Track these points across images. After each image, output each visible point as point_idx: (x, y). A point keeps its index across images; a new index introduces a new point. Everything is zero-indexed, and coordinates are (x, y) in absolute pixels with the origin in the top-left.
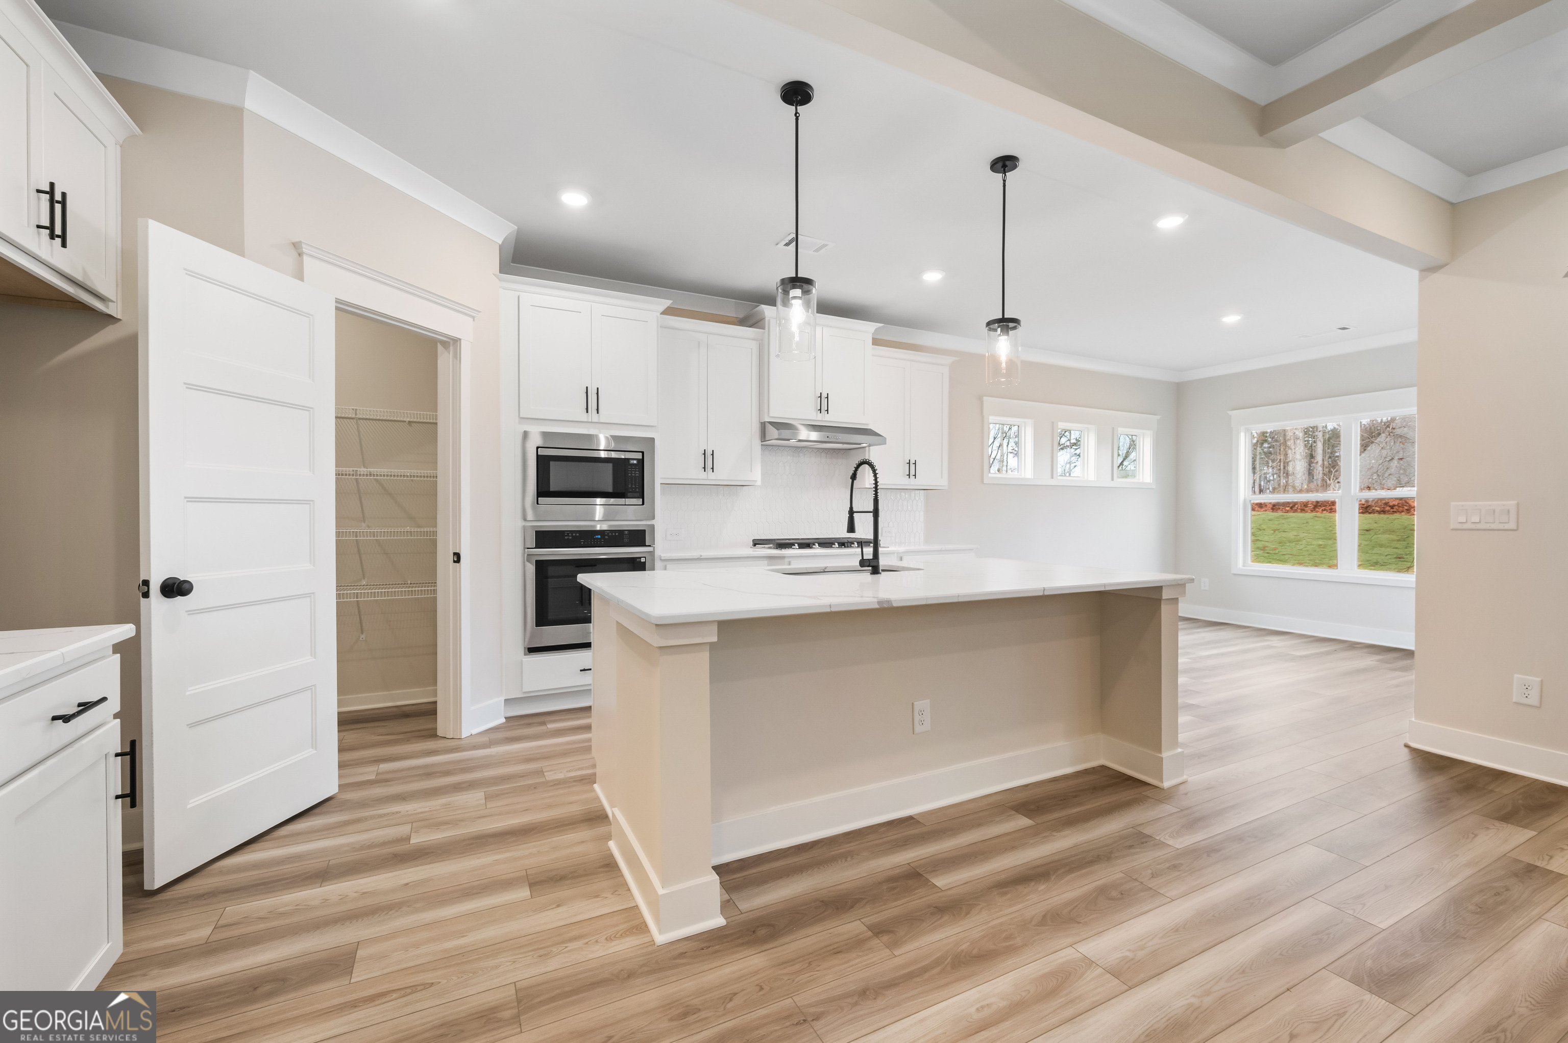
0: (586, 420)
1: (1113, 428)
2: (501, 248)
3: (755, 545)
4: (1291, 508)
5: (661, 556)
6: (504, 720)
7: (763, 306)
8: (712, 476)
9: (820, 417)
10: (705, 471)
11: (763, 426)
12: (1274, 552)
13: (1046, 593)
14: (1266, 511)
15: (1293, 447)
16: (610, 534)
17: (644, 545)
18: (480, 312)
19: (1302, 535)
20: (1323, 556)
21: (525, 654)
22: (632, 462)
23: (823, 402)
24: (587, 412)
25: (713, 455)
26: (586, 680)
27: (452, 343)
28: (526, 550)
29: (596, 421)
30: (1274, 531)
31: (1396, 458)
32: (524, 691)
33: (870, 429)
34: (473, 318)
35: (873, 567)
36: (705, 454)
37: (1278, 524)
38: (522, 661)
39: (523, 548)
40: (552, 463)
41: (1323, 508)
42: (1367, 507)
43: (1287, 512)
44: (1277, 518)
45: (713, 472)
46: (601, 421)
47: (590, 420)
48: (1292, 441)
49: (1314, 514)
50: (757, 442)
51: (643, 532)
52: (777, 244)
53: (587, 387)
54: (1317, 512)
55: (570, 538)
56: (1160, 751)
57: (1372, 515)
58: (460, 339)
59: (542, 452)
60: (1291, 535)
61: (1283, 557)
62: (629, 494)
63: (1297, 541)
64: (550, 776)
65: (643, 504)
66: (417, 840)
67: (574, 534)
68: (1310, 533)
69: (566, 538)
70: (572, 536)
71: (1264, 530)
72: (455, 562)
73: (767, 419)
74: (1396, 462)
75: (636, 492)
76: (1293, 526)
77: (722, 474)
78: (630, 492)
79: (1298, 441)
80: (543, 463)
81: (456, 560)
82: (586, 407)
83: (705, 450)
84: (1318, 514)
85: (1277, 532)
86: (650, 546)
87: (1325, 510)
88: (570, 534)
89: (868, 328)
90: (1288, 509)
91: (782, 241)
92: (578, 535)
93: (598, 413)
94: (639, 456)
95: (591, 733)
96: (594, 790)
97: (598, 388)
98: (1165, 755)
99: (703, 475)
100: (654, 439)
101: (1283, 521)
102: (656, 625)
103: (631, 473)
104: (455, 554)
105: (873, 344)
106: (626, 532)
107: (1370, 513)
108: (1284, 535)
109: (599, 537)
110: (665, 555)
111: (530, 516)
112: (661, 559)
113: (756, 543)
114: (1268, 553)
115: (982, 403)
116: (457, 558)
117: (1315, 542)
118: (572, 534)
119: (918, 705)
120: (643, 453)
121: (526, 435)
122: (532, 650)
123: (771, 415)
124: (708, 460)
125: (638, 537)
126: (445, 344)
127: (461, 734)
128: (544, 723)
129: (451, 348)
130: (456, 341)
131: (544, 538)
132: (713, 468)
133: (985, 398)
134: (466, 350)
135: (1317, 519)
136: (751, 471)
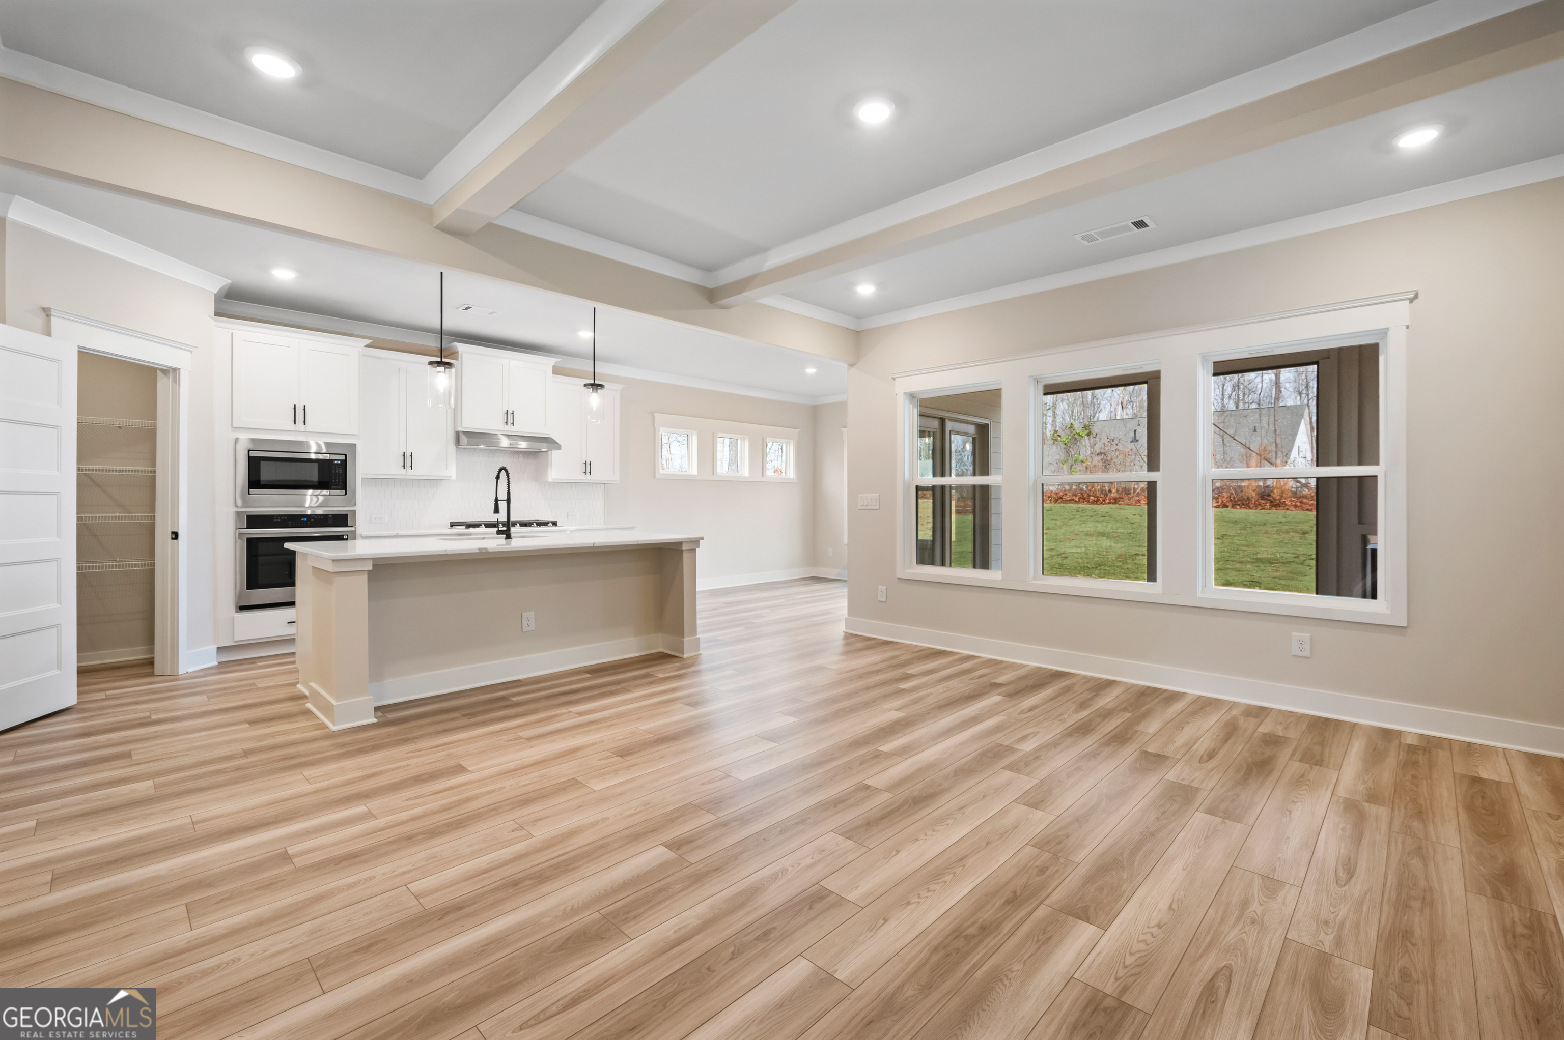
0: (294, 430)
1: (763, 438)
2: (216, 295)
3: (452, 526)
5: (361, 535)
6: (217, 664)
7: (456, 344)
8: (410, 472)
9: (507, 428)
10: (404, 468)
11: (457, 434)
13: (595, 545)
16: (316, 517)
17: (347, 526)
18: (197, 347)
21: (236, 612)
22: (336, 462)
23: (509, 417)
24: (295, 423)
25: (411, 456)
26: (290, 631)
27: (172, 372)
28: (238, 530)
29: (304, 430)
32: (236, 639)
33: (551, 438)
34: (191, 352)
35: (506, 535)
36: (404, 455)
38: (233, 617)
39: (235, 529)
40: (262, 462)
45: (412, 469)
46: (307, 431)
47: (298, 430)
50: (452, 447)
51: (346, 516)
52: (457, 308)
53: (295, 405)
55: (279, 520)
56: (683, 638)
58: (179, 369)
59: (252, 454)
62: (333, 487)
64: (260, 685)
65: (346, 494)
66: (154, 717)
67: (282, 518)
69: (275, 520)
70: (281, 519)
72: (172, 539)
73: (460, 429)
75: (340, 485)
77: (420, 470)
78: (334, 485)
80: (254, 464)
81: (174, 537)
82: (294, 420)
83: (404, 453)
86: (352, 526)
88: (279, 518)
89: (547, 363)
91: (460, 307)
92: (285, 518)
93: (305, 424)
94: (343, 458)
95: (295, 657)
96: (297, 688)
97: (305, 406)
98: (686, 639)
99: (403, 472)
100: (356, 444)
102: (333, 560)
103: (335, 471)
104: (173, 533)
105: (554, 373)
106: (330, 516)
109: (306, 519)
110: (364, 534)
111: (239, 503)
112: (362, 537)
113: (453, 525)
115: (654, 417)
116: (175, 535)
118: (281, 518)
119: (525, 615)
120: (346, 455)
121: (237, 440)
122: (243, 608)
123: (463, 426)
124: (407, 460)
125: (341, 520)
126: (166, 371)
127: (178, 672)
128: (255, 663)
129: (171, 375)
130: (175, 370)
131: (254, 521)
132: (411, 467)
133: (655, 414)
134: (184, 377)
136: (447, 469)
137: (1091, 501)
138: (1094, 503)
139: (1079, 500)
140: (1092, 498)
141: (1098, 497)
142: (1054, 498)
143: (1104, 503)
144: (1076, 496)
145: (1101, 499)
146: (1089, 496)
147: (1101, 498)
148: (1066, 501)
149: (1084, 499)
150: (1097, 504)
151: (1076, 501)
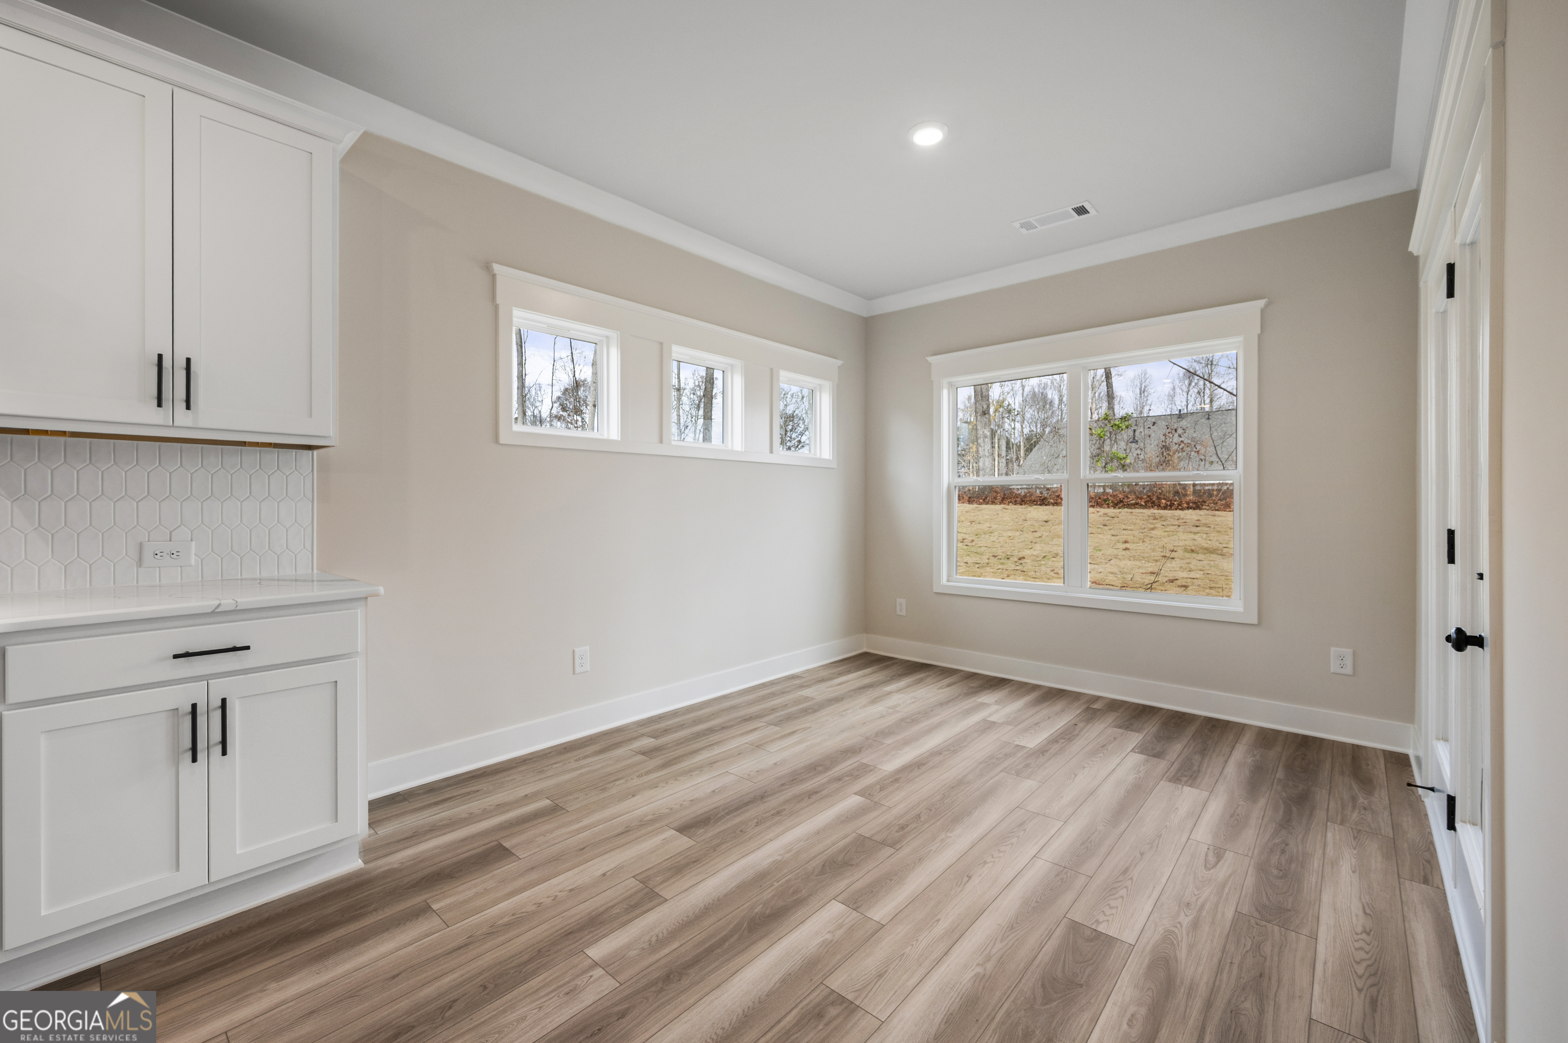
4: (984, 500)
12: (972, 544)
14: (963, 503)
15: (982, 445)
19: (994, 526)
20: (1013, 548)
30: (971, 522)
31: (1061, 455)
37: (974, 516)
41: (1009, 500)
42: (1043, 499)
43: (981, 504)
44: (973, 509)
48: (982, 439)
49: (1002, 506)
54: (1005, 504)
57: (1048, 507)
60: (985, 526)
61: (979, 550)
63: (990, 533)
68: (1000, 525)
71: (963, 522)
74: (1061, 460)
76: (986, 517)
79: (987, 440)
84: (1006, 506)
85: (973, 523)
87: (1011, 502)
90: (981, 501)
101: (978, 513)
107: (1046, 505)
108: (979, 526)
114: (967, 545)
117: (1005, 534)
135: (1005, 510)
137: (1162, 505)
138: (1165, 508)
139: (1146, 505)
140: (1163, 501)
141: (1171, 501)
142: (1112, 502)
143: (1180, 507)
144: (1141, 499)
145: (1175, 503)
146: (1159, 498)
147: (1176, 501)
148: (1129, 505)
149: (1153, 503)
150: (1171, 509)
151: (1141, 505)
